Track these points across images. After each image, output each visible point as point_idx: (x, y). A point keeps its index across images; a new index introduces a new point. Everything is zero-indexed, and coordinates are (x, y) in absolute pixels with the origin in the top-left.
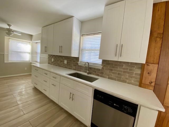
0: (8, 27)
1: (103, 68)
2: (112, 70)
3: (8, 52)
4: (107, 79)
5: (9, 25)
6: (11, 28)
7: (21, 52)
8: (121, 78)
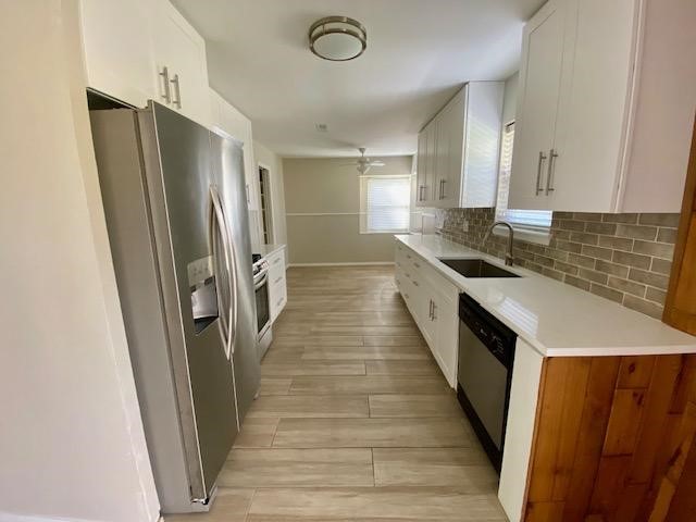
0: (360, 154)
1: (552, 243)
2: (577, 249)
3: (366, 210)
4: (563, 283)
5: (362, 150)
6: (365, 154)
7: (384, 208)
8: (603, 279)
